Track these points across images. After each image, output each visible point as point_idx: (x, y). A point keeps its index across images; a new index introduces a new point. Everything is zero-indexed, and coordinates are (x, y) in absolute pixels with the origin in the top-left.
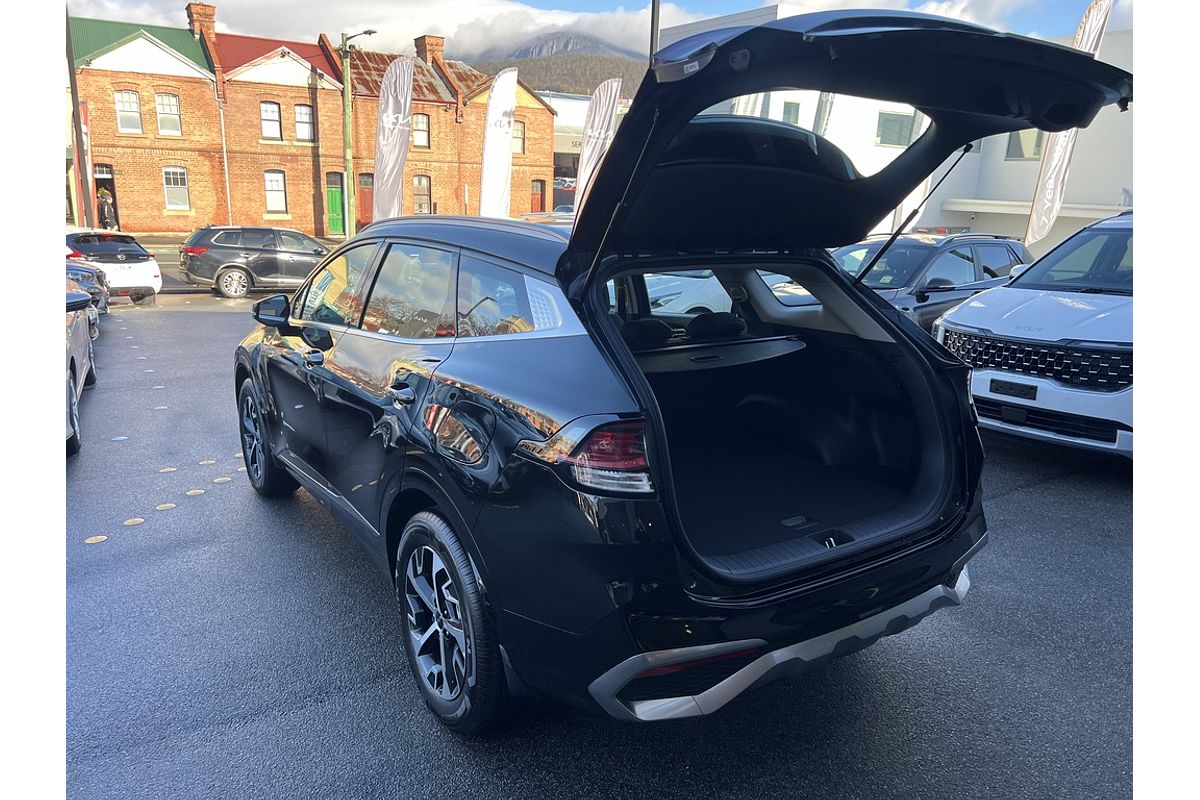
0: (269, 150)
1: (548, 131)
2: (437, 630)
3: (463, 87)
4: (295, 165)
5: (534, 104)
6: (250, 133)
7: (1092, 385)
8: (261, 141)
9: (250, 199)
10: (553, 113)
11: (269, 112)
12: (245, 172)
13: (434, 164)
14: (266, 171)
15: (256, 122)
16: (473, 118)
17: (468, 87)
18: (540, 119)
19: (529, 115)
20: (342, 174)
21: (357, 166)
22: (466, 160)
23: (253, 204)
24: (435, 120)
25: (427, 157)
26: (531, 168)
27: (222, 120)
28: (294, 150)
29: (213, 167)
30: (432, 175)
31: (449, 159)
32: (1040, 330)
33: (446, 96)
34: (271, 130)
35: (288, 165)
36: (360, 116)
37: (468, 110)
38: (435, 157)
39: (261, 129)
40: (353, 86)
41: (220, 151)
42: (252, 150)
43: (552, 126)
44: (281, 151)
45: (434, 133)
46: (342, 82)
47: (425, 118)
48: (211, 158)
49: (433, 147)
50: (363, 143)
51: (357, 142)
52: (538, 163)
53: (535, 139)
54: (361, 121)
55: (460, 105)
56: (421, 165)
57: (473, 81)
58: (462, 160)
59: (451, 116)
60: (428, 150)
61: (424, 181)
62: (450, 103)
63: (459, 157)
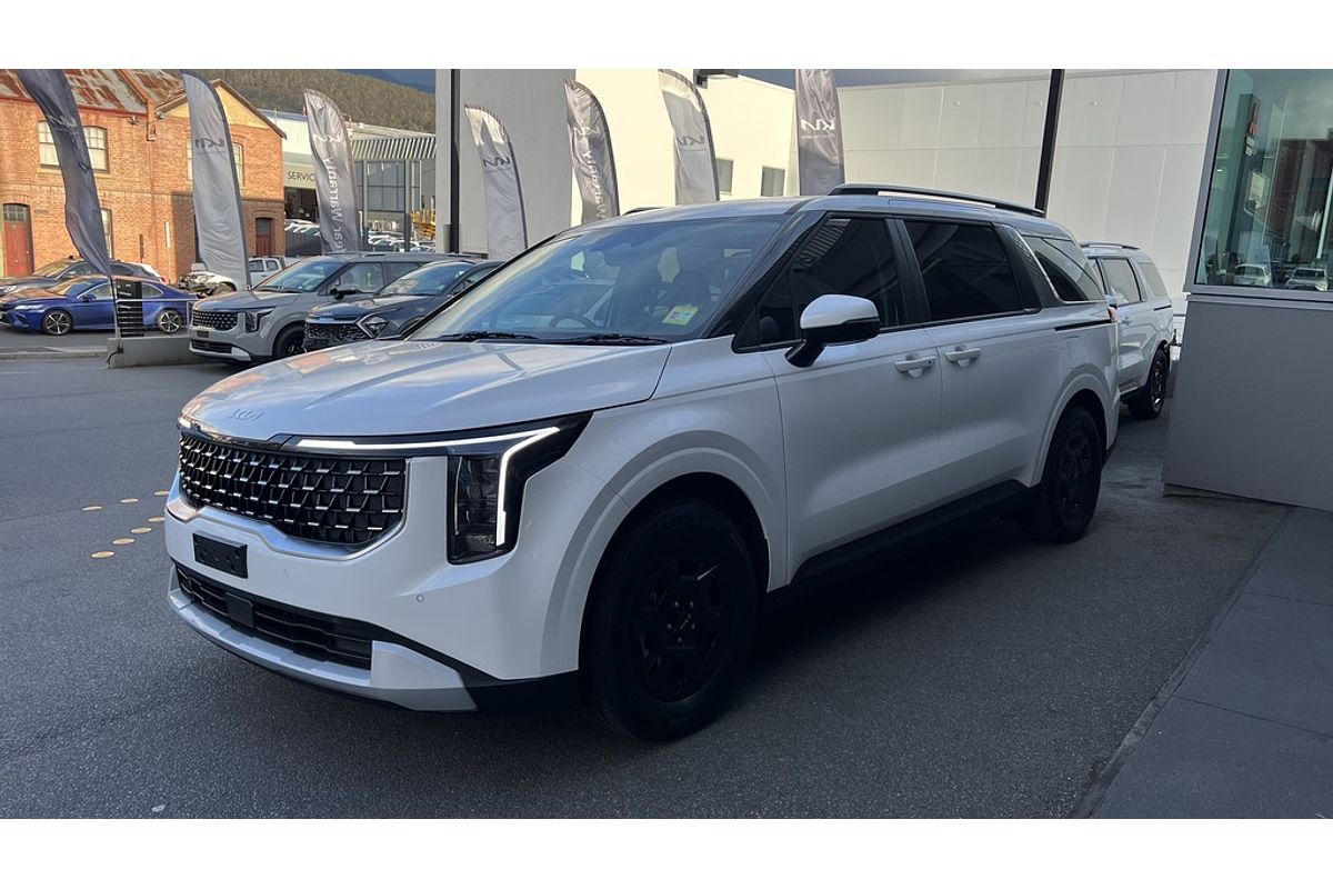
1: (275, 157)
3: (151, 94)
5: (255, 122)
10: (282, 135)
13: (116, 193)
16: (170, 136)
17: (160, 95)
18: (263, 141)
19: (248, 136)
22: (160, 191)
24: (114, 135)
25: (105, 183)
26: (254, 203)
30: (114, 208)
31: (138, 187)
33: (131, 105)
37: (162, 125)
38: (117, 184)
43: (281, 152)
45: (114, 152)
47: (101, 134)
49: (114, 173)
52: (264, 197)
53: (258, 167)
55: (151, 118)
57: (166, 89)
58: (157, 190)
59: (137, 132)
60: (107, 175)
62: (137, 115)
63: (152, 186)
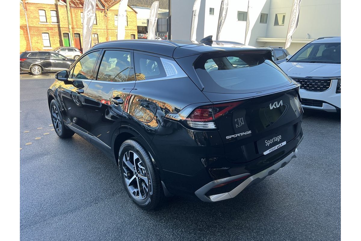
0: (43, 26)
1: (135, 18)
2: (135, 178)
3: (106, 4)
4: (52, 31)
5: (131, 10)
6: (36, 20)
7: (315, 90)
8: (40, 23)
9: (38, 43)
10: (136, 13)
11: (42, 13)
12: (35, 34)
13: (99, 30)
14: (42, 33)
15: (38, 17)
16: (110, 15)
17: (108, 4)
18: (132, 15)
19: (129, 14)
20: (68, 34)
21: (73, 31)
22: (109, 28)
23: (39, 44)
24: (98, 15)
25: (96, 27)
26: (130, 31)
27: (26, 16)
28: (51, 26)
29: (24, 32)
30: (98, 33)
31: (103, 28)
32: (300, 74)
33: (101, 7)
34: (43, 19)
35: (50, 31)
36: (73, 14)
37: (108, 12)
38: (99, 28)
39: (39, 19)
40: (70, 4)
41: (26, 27)
42: (37, 26)
44: (47, 26)
45: (98, 20)
46: (66, 2)
48: (23, 29)
49: (98, 24)
50: (74, 23)
51: (72, 23)
52: (132, 29)
53: (131, 21)
54: (73, 16)
55: (106, 10)
56: (95, 30)
57: (109, 2)
58: (108, 28)
59: (103, 14)
60: (96, 25)
61: (96, 36)
62: (103, 10)
63: (107, 28)
